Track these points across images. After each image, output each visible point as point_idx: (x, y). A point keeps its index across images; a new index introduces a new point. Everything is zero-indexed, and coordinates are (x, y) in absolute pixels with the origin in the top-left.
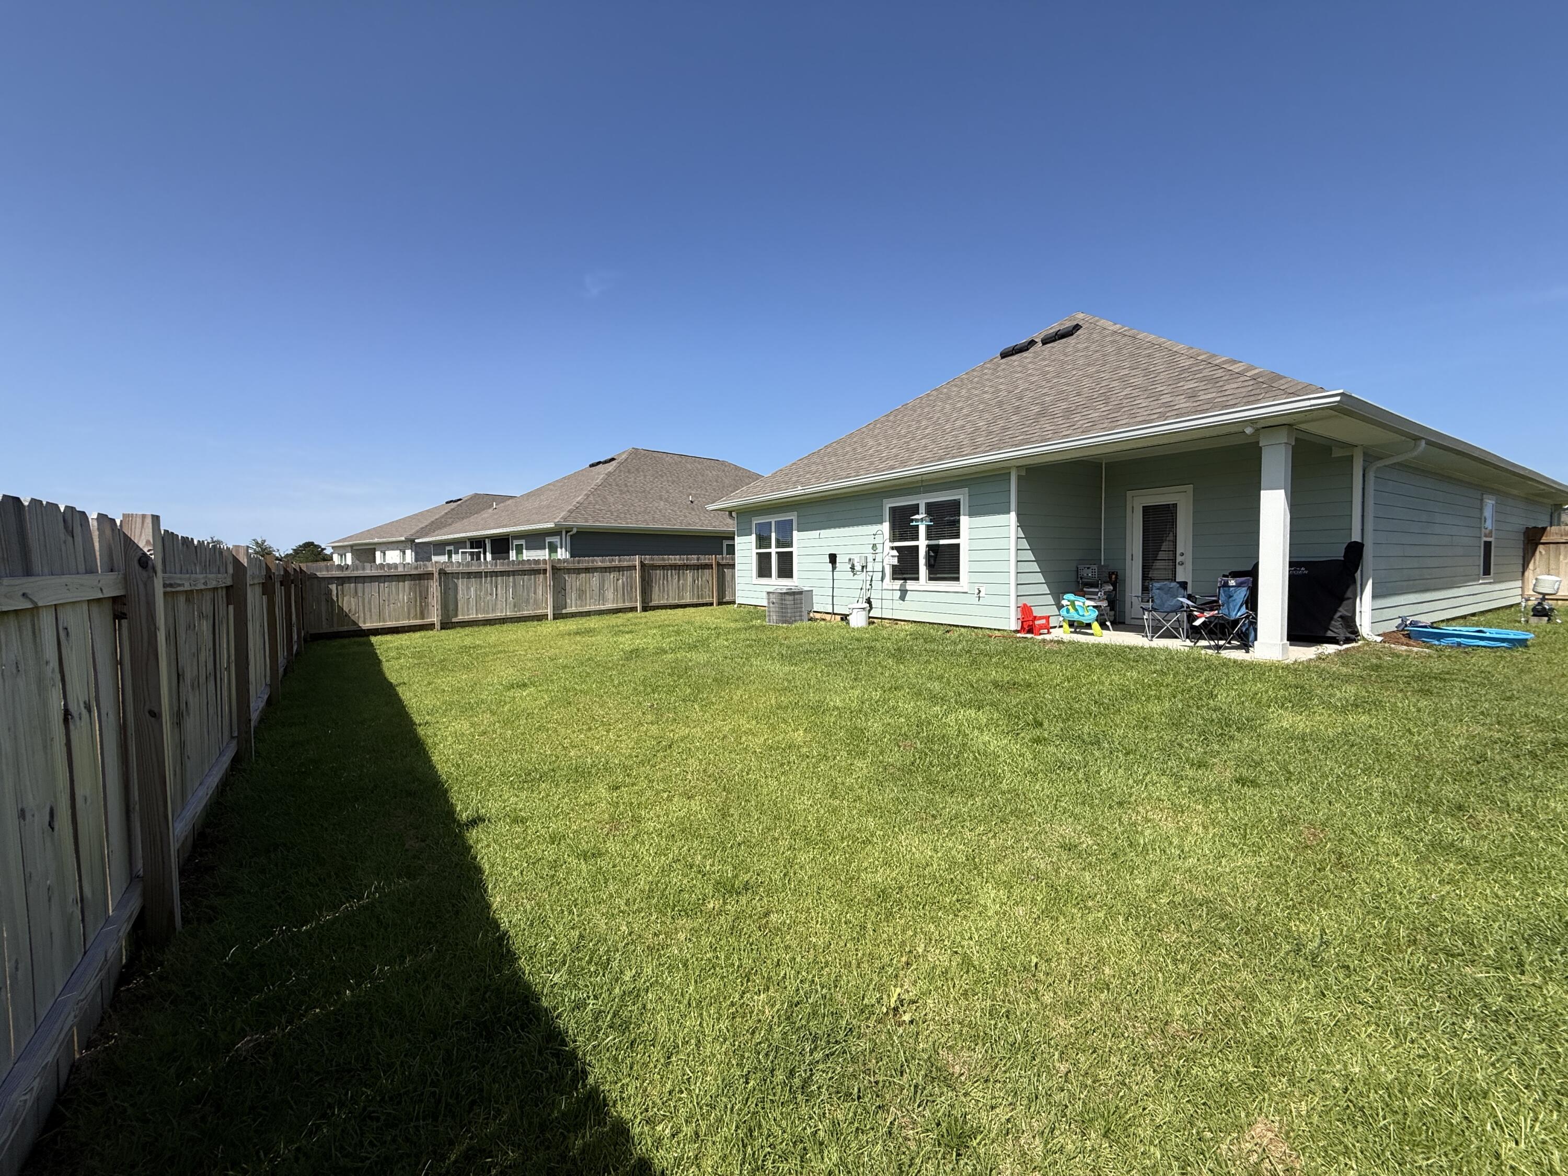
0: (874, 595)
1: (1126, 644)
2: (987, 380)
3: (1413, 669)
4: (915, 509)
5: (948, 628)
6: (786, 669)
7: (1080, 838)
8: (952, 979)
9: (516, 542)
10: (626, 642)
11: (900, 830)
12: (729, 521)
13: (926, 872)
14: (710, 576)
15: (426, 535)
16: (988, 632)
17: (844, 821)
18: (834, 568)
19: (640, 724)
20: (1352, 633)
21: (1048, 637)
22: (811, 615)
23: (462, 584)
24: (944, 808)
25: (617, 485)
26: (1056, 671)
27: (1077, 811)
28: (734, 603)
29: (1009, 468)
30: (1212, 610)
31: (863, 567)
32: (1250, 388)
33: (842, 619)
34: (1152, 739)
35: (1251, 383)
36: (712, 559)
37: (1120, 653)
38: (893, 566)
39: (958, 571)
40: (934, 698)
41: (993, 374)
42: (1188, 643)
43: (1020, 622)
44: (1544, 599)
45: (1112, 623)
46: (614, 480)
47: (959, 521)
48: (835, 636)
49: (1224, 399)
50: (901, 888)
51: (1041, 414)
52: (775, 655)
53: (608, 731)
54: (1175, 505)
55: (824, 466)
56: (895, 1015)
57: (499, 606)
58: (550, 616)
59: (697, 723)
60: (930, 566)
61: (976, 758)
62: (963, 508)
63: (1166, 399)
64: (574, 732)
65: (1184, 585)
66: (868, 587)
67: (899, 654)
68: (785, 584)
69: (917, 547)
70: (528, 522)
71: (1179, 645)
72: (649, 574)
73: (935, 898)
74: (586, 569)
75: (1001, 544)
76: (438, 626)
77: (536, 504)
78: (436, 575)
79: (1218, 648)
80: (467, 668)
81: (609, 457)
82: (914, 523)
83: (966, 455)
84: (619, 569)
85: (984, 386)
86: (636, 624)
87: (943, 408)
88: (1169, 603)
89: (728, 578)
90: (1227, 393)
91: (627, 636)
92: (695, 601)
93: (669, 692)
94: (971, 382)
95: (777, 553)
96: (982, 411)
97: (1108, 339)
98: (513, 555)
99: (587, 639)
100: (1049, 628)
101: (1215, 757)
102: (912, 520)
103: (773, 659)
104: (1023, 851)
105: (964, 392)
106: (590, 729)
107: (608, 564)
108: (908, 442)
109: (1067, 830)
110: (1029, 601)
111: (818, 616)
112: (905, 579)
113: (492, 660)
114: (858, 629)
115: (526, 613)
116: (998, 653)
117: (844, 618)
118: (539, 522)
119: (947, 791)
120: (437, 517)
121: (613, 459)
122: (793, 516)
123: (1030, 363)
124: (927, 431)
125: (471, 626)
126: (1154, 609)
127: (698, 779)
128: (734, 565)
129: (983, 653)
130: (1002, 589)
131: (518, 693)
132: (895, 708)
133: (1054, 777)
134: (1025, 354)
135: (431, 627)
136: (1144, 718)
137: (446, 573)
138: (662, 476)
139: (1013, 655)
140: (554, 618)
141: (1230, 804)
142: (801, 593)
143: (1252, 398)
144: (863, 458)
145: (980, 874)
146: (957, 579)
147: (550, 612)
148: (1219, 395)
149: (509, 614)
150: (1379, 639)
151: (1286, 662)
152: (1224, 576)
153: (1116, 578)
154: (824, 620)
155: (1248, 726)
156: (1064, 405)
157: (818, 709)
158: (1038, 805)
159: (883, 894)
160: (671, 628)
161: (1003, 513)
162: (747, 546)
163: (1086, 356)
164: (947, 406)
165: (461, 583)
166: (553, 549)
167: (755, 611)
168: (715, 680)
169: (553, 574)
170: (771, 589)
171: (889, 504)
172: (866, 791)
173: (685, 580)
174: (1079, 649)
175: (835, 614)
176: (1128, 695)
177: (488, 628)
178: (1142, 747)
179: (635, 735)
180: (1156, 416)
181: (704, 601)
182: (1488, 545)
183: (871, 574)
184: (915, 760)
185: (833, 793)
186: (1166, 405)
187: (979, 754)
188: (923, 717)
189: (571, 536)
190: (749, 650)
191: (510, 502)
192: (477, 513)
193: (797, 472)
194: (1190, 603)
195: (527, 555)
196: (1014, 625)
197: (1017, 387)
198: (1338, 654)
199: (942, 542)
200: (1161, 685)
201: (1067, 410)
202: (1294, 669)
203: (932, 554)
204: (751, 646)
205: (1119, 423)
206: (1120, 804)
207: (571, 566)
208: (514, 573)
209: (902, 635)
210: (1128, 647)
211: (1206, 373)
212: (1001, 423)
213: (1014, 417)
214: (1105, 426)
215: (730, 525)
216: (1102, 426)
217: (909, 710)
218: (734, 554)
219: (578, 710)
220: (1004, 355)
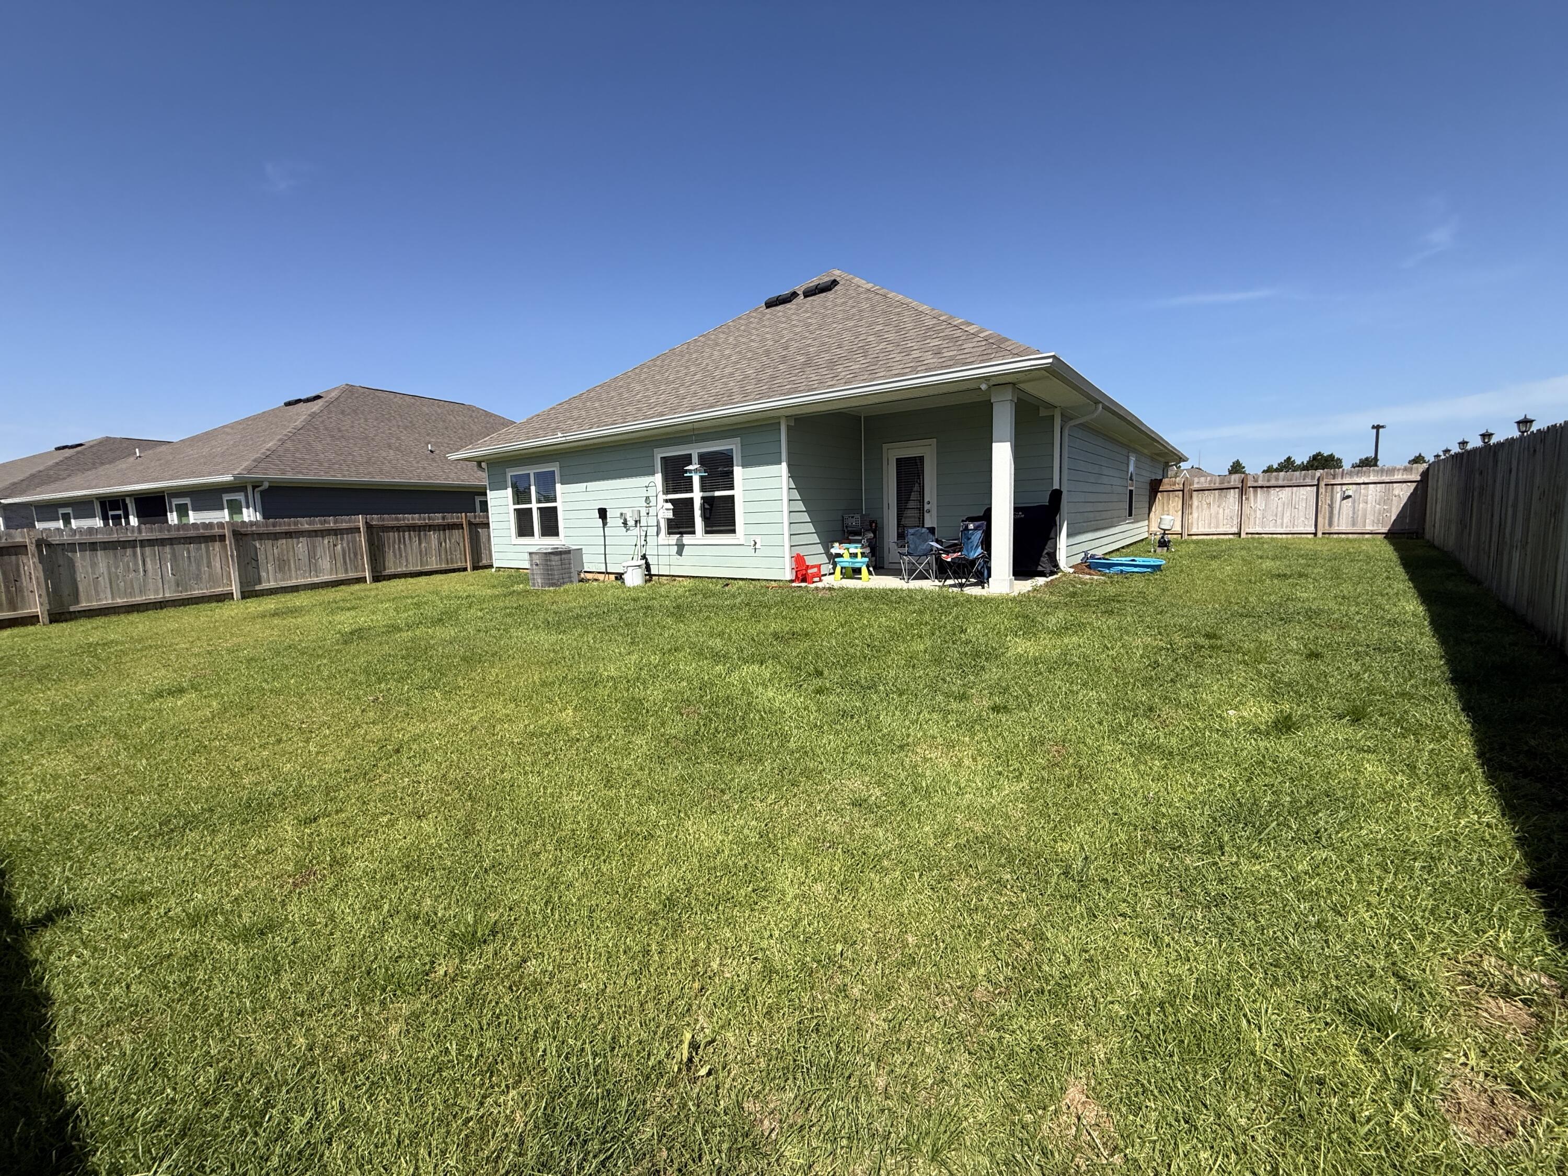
0: (650, 551)
1: (888, 587)
2: (754, 328)
3: (1098, 593)
4: (688, 459)
5: (727, 582)
6: (553, 638)
7: (868, 791)
8: (754, 997)
9: (175, 502)
10: (346, 621)
11: (686, 814)
12: (480, 473)
13: (718, 862)
14: (461, 538)
15: (21, 493)
16: (764, 583)
17: (622, 815)
18: (605, 524)
19: (357, 725)
20: (1055, 566)
21: (820, 585)
22: (582, 575)
23: (83, 558)
24: (733, 779)
25: (326, 429)
26: (830, 618)
27: (863, 762)
28: (491, 566)
29: (779, 417)
30: (954, 552)
31: (636, 522)
32: (984, 348)
33: (616, 578)
34: (920, 677)
35: (984, 343)
36: (462, 518)
37: (884, 596)
38: (668, 519)
39: (733, 523)
40: (718, 657)
41: (758, 323)
42: (937, 582)
43: (794, 571)
44: (1164, 534)
45: (874, 569)
46: (323, 422)
47: (732, 472)
48: (609, 596)
49: (963, 356)
50: (689, 890)
51: (807, 364)
52: (539, 623)
53: (307, 741)
54: (921, 458)
55: (587, 411)
56: (689, 1069)
57: (151, 586)
58: (237, 595)
59: (439, 715)
60: (705, 518)
61: (762, 718)
62: (737, 458)
63: (915, 354)
64: (253, 749)
65: (932, 530)
66: (643, 543)
67: (679, 612)
68: (550, 543)
69: (692, 499)
70: (193, 474)
71: (930, 585)
72: (379, 538)
73: (728, 893)
74: (286, 533)
75: (775, 495)
76: (44, 618)
77: (206, 451)
78: (32, 548)
79: (961, 586)
80: (86, 674)
81: (314, 394)
82: (688, 474)
83: (737, 403)
84: (336, 532)
85: (751, 334)
86: (360, 599)
87: (712, 355)
88: (921, 547)
89: (483, 539)
90: (966, 351)
91: (348, 614)
92: (444, 566)
93: (401, 680)
94: (738, 329)
95: (538, 508)
96: (750, 359)
97: (863, 296)
98: (173, 518)
99: (290, 621)
100: (820, 576)
101: (972, 688)
102: (686, 471)
103: (537, 628)
104: (816, 816)
105: (731, 339)
106: (279, 741)
107: (318, 526)
108: (677, 388)
109: (855, 784)
110: (802, 551)
111: (589, 576)
112: (682, 533)
113: (132, 660)
114: (634, 588)
115: (196, 593)
116: (776, 604)
117: (619, 577)
118: (210, 474)
119: (735, 757)
120: (41, 468)
121: (318, 397)
122: (555, 467)
123: (793, 314)
124: (697, 377)
125: (106, 615)
126: (909, 554)
127: (434, 790)
128: (488, 524)
129: (762, 605)
130: (776, 540)
131: (169, 702)
132: (675, 672)
133: (838, 727)
134: (788, 305)
135: (33, 620)
136: (911, 657)
137: (49, 545)
138: (389, 420)
139: (790, 605)
140: (243, 597)
141: (990, 733)
142: (568, 552)
143: (985, 357)
144: (630, 404)
145: (775, 852)
146: (734, 531)
147: (235, 589)
148: (960, 352)
149: (168, 595)
150: (1072, 570)
151: (1013, 595)
152: (963, 521)
153: (876, 526)
154: (596, 580)
155: (992, 655)
156: (827, 356)
157: (591, 681)
158: (827, 761)
159: (670, 903)
160: (409, 601)
161: (776, 464)
162: (503, 501)
163: (844, 311)
164: (715, 353)
165: (80, 559)
166: (235, 508)
167: (516, 575)
168: (464, 659)
169: (237, 541)
170: (534, 549)
171: (660, 454)
172: (647, 772)
173: (429, 543)
174: (850, 595)
175: (609, 573)
176: (895, 635)
177: (135, 617)
178: (912, 684)
179: (347, 742)
180: (908, 370)
181: (455, 566)
182: (1131, 491)
183: (645, 529)
184: (700, 728)
185: (609, 781)
186: (917, 360)
187: (765, 713)
188: (706, 678)
189: (262, 492)
190: (509, 620)
191: (163, 448)
192: (110, 462)
193: (556, 418)
194: (939, 546)
195: (193, 517)
196: (788, 575)
197: (782, 337)
198: (1047, 585)
199: (717, 494)
200: (921, 624)
201: (830, 361)
202: (1020, 600)
203: (707, 506)
204: (510, 615)
205: (877, 375)
206: (901, 747)
207: (262, 530)
208: (171, 541)
209: (681, 591)
210: (890, 590)
211: (947, 332)
212: (769, 371)
213: (781, 367)
214: (865, 377)
215: (480, 478)
216: (862, 378)
217: (691, 673)
218: (487, 511)
219: (264, 717)
220: (770, 304)
